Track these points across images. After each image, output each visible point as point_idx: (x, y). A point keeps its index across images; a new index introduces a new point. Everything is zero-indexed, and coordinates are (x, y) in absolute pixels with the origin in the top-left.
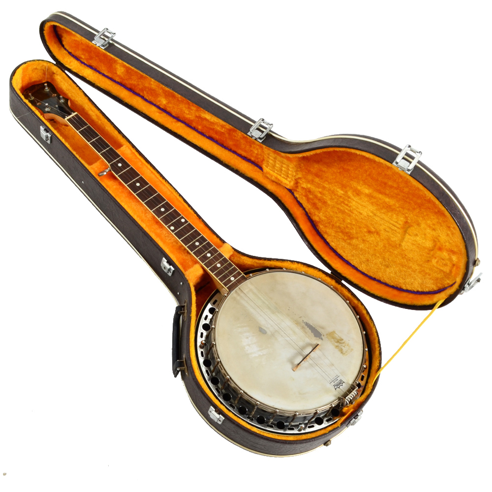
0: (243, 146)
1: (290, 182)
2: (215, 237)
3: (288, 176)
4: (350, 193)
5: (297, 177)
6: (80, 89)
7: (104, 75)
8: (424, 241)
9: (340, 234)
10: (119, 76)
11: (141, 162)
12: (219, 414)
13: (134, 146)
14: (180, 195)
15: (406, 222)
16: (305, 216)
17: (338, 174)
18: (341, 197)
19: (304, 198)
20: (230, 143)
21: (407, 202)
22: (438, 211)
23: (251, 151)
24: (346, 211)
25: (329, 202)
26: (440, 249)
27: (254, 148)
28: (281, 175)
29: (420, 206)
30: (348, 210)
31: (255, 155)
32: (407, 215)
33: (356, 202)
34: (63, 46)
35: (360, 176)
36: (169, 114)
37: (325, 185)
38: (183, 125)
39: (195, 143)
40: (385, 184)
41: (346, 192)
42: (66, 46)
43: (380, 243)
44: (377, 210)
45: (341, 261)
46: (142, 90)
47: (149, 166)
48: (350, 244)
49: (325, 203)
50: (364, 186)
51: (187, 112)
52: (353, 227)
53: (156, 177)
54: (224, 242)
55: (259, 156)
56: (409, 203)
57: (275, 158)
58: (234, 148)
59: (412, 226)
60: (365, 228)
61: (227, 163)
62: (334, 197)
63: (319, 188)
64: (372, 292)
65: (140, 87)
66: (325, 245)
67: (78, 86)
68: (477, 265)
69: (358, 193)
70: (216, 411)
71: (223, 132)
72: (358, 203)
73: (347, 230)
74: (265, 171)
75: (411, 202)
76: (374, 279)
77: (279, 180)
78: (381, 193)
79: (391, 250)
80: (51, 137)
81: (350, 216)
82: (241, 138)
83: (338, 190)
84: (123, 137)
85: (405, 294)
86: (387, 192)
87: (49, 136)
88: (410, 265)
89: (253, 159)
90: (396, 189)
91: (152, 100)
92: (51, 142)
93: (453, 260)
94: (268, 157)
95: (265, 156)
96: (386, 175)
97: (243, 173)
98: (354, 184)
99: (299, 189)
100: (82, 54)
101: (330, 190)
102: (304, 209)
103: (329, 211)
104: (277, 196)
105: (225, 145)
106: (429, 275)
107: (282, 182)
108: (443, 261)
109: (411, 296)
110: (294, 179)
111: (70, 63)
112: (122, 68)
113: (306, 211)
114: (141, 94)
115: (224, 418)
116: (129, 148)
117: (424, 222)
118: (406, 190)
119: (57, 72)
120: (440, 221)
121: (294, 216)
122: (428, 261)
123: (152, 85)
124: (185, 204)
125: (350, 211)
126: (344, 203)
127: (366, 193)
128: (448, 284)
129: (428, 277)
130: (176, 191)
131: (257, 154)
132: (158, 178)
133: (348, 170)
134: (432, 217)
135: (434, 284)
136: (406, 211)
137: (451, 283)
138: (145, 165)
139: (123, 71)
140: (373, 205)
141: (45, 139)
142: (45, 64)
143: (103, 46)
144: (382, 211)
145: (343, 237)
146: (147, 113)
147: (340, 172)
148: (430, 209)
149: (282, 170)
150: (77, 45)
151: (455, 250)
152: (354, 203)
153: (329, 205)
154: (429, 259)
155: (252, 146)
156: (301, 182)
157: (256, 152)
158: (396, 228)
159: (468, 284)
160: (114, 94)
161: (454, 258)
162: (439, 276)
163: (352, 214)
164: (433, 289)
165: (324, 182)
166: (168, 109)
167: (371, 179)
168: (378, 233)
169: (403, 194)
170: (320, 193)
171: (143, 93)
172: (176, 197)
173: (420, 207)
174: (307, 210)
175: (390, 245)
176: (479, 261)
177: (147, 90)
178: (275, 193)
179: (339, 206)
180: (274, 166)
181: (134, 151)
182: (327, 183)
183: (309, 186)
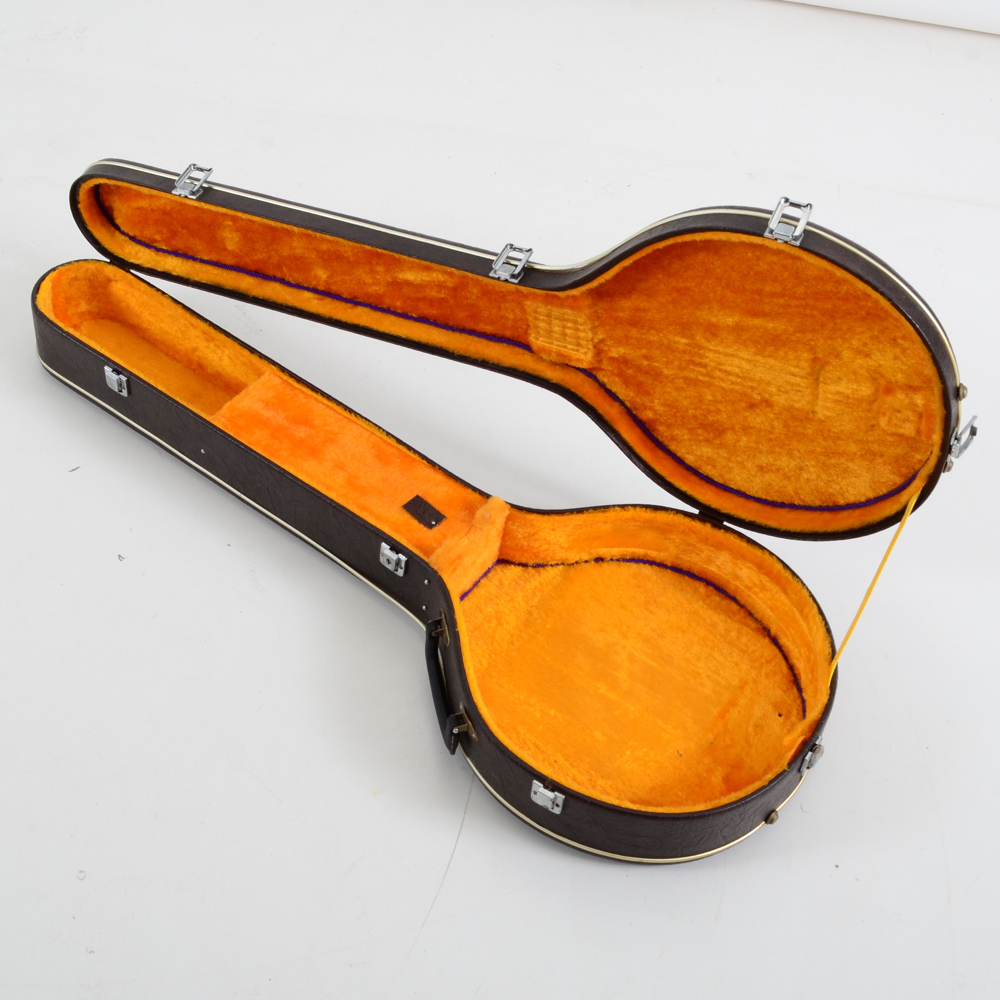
0: (485, 314)
1: (585, 353)
2: (470, 491)
3: (579, 345)
4: (700, 338)
5: (596, 341)
6: (164, 293)
7: (203, 261)
8: (855, 386)
9: (700, 431)
10: (231, 253)
11: (303, 393)
12: (553, 791)
13: (283, 369)
14: (388, 434)
15: (815, 360)
16: (627, 417)
17: (670, 306)
18: (684, 352)
19: (617, 379)
20: (461, 316)
21: (806, 315)
22: (868, 314)
23: (503, 317)
24: (701, 378)
25: (666, 371)
26: (889, 390)
27: (506, 309)
28: (565, 347)
29: (832, 315)
30: (703, 375)
31: (510, 323)
32: (812, 343)
33: (716, 352)
34: (117, 228)
35: (712, 295)
36: (336, 297)
37: (652, 338)
38: (365, 310)
39: (395, 334)
40: (760, 292)
41: (692, 337)
42: (122, 228)
43: (776, 424)
44: (755, 354)
45: (713, 488)
46: (279, 266)
47: (319, 397)
48: (721, 446)
49: (657, 375)
50: (723, 312)
51: (368, 279)
52: (720, 406)
53: (337, 412)
54: (487, 496)
55: (520, 323)
56: (812, 316)
57: (549, 315)
58: (469, 325)
59: (827, 363)
60: (741, 401)
61: (462, 353)
62: (671, 357)
63: (640, 348)
64: (784, 527)
65: (275, 260)
66: (676, 464)
67: (158, 290)
68: (964, 397)
69: (712, 330)
70: (546, 787)
71: (443, 298)
72: (719, 353)
73: (711, 418)
74: (535, 348)
75: (815, 312)
76: (782, 505)
77: (565, 356)
78: (755, 314)
79: (800, 430)
80: (128, 382)
81: (709, 385)
82: (478, 297)
83: (677, 339)
84: (261, 357)
85: (845, 514)
86: (767, 308)
87: (124, 379)
88: (842, 448)
89: (508, 334)
90: (782, 295)
91: (301, 280)
92: (129, 392)
93: (917, 406)
94: (536, 319)
95: (530, 318)
96: (756, 273)
97: (496, 361)
98: (704, 315)
99: (605, 365)
100: (156, 233)
101: (663, 344)
102: (622, 403)
103: (669, 390)
104: (568, 386)
105: (451, 324)
106: (882, 456)
107: (570, 359)
108: (899, 415)
109: (858, 512)
110: (591, 347)
111: (137, 254)
112: (234, 235)
113: (626, 407)
114: (279, 275)
115: (564, 797)
116: (276, 375)
117: (847, 345)
118: (801, 290)
119: (115, 275)
120: (876, 333)
121: (607, 418)
122: (873, 426)
123: (295, 248)
124: (401, 447)
125: (708, 375)
126: (694, 363)
127: (728, 326)
128: (920, 461)
129: (880, 460)
130: (380, 428)
131: (515, 320)
132: (340, 414)
133: (687, 289)
134: (859, 330)
135: (894, 473)
136: (809, 336)
137: (924, 458)
138: (311, 396)
139: (237, 239)
140: (746, 346)
141: (116, 390)
142: (91, 266)
143: (193, 193)
144: (767, 353)
145: (706, 435)
146: (297, 304)
147: (673, 302)
148: (850, 314)
149: (565, 335)
150: (144, 217)
151: (916, 383)
152: (711, 355)
153: (667, 377)
154: (873, 422)
155: (503, 306)
156: (606, 348)
157: (511, 316)
158: (798, 379)
159: (956, 439)
160: (228, 287)
161: (919, 400)
162: (899, 451)
163: (712, 381)
164: (895, 484)
165: (648, 331)
166: (334, 288)
167: (733, 292)
168: (768, 403)
169: (798, 303)
170: (646, 357)
171: (282, 271)
172: (381, 438)
173: (832, 317)
174: (628, 405)
175: (794, 418)
176: (965, 388)
177: (288, 262)
178: (563, 384)
179: (686, 373)
180: (549, 333)
181: (286, 377)
182: (653, 332)
183: (622, 350)
